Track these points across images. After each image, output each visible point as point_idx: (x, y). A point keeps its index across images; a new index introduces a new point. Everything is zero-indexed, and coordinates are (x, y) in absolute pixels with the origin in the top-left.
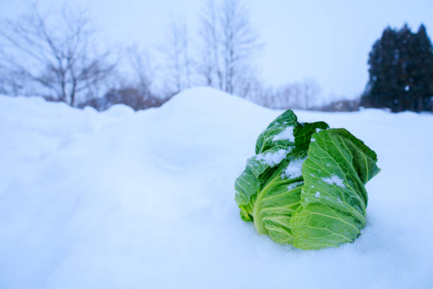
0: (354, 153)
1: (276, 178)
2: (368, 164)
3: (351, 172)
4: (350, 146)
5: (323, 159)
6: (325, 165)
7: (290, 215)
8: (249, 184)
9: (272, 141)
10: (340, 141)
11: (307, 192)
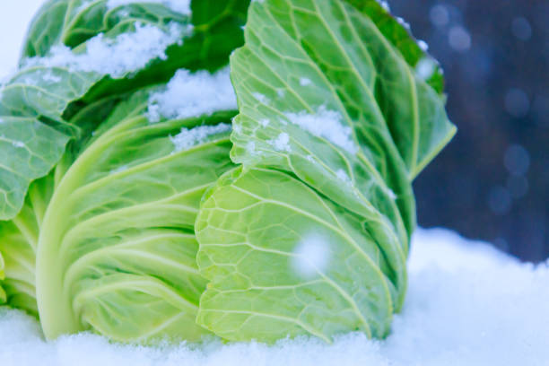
0: (380, 60)
2: (421, 100)
3: (369, 117)
4: (367, 37)
5: (288, 62)
6: (296, 82)
7: (190, 231)
8: (20, 144)
9: (106, 8)
10: (340, 16)
11: (249, 133)
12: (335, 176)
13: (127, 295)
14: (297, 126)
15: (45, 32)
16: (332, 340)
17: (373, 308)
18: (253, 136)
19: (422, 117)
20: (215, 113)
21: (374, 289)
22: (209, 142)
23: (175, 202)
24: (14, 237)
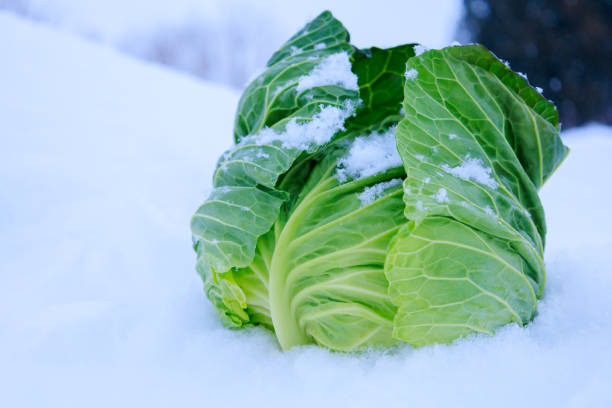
0: (507, 107)
1: (323, 183)
3: (504, 154)
4: (496, 91)
5: (437, 122)
6: (446, 138)
7: (380, 266)
8: (247, 209)
9: (296, 92)
10: (473, 78)
11: (416, 192)
12: (484, 212)
13: (339, 318)
14: (451, 175)
15: (251, 110)
16: (494, 332)
17: (522, 303)
18: (420, 194)
19: (544, 146)
20: (388, 170)
21: (521, 291)
22: (386, 196)
23: (366, 246)
24: (250, 276)
